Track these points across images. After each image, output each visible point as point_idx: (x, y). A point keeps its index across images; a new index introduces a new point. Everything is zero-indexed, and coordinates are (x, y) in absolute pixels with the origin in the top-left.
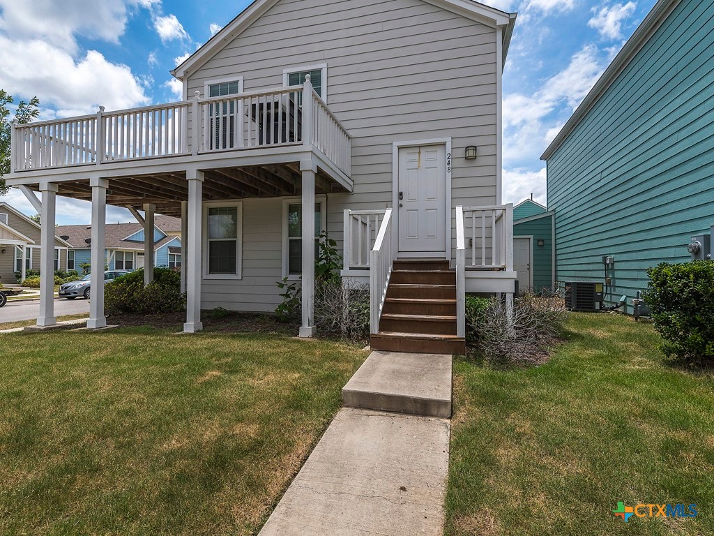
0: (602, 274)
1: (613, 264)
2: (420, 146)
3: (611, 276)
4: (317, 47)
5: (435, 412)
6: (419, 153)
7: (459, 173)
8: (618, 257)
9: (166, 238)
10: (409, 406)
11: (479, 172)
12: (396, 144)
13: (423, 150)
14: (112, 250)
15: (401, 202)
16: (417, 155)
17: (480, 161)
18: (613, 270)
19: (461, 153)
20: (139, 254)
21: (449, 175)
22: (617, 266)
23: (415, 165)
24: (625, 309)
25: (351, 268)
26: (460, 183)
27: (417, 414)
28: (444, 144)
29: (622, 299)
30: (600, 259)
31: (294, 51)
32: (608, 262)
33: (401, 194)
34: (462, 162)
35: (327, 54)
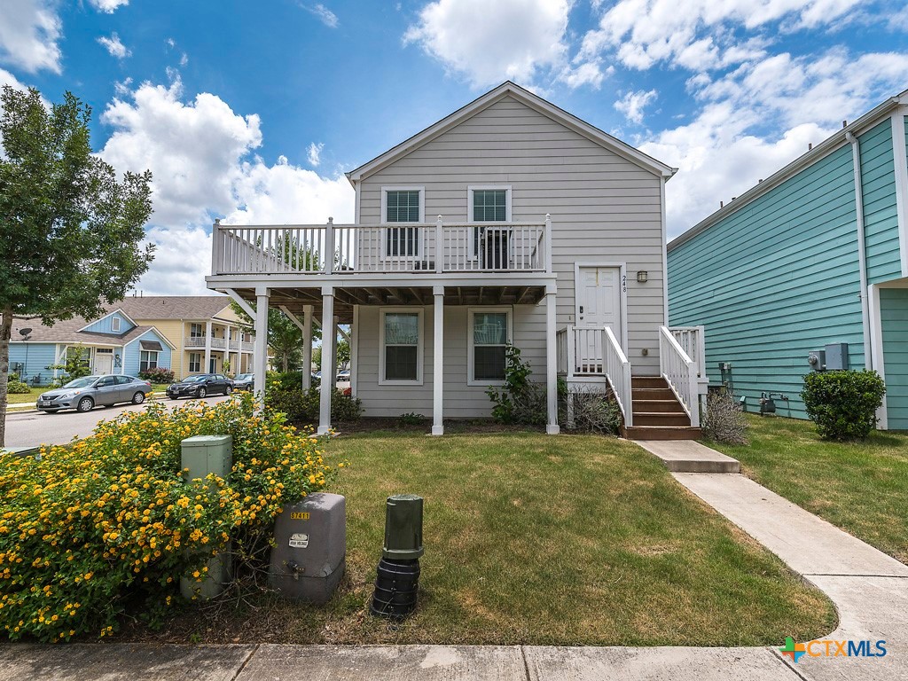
0: (720, 378)
1: (729, 370)
2: (597, 267)
3: (728, 380)
4: (502, 170)
5: (730, 470)
6: (597, 273)
7: (633, 293)
8: (735, 364)
9: (136, 330)
10: (713, 467)
11: (649, 293)
12: (578, 264)
13: (599, 270)
14: (63, 346)
15: (582, 315)
16: (595, 275)
17: (649, 284)
18: (730, 374)
19: (634, 276)
20: (99, 350)
21: (624, 295)
22: (733, 371)
23: (594, 283)
24: (745, 408)
25: (574, 375)
26: (635, 301)
27: (718, 472)
28: (619, 267)
29: (742, 399)
30: (717, 365)
31: (479, 170)
32: (725, 368)
33: (581, 308)
34: (635, 284)
35: (511, 177)
